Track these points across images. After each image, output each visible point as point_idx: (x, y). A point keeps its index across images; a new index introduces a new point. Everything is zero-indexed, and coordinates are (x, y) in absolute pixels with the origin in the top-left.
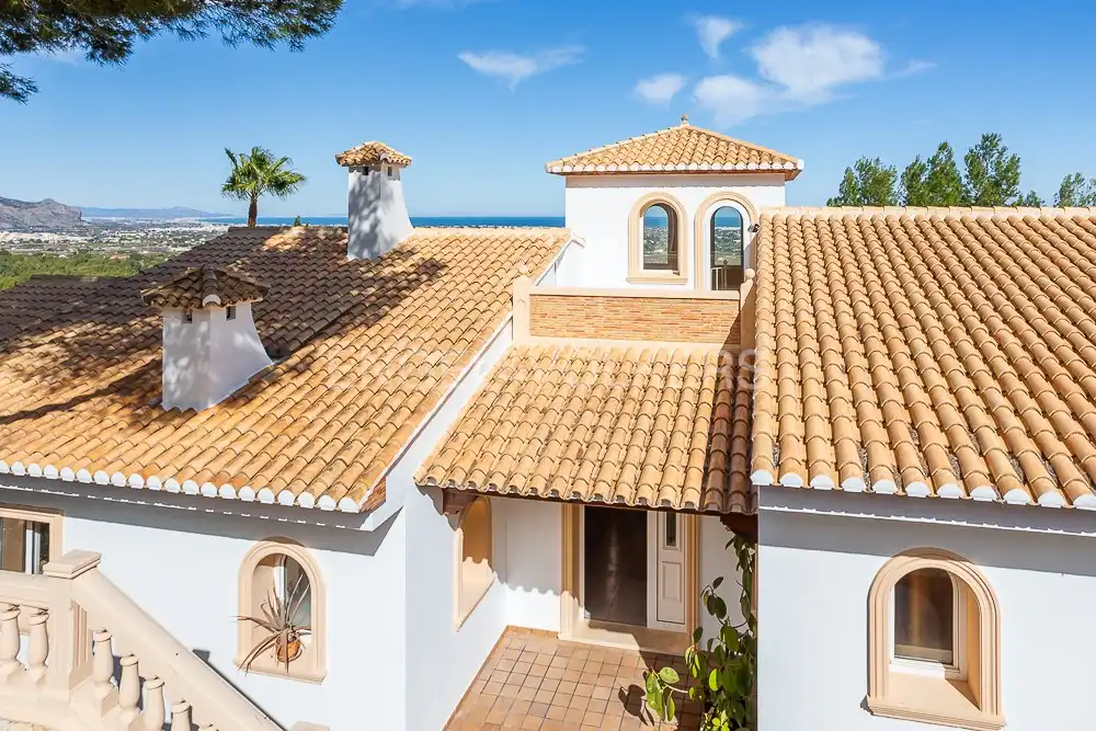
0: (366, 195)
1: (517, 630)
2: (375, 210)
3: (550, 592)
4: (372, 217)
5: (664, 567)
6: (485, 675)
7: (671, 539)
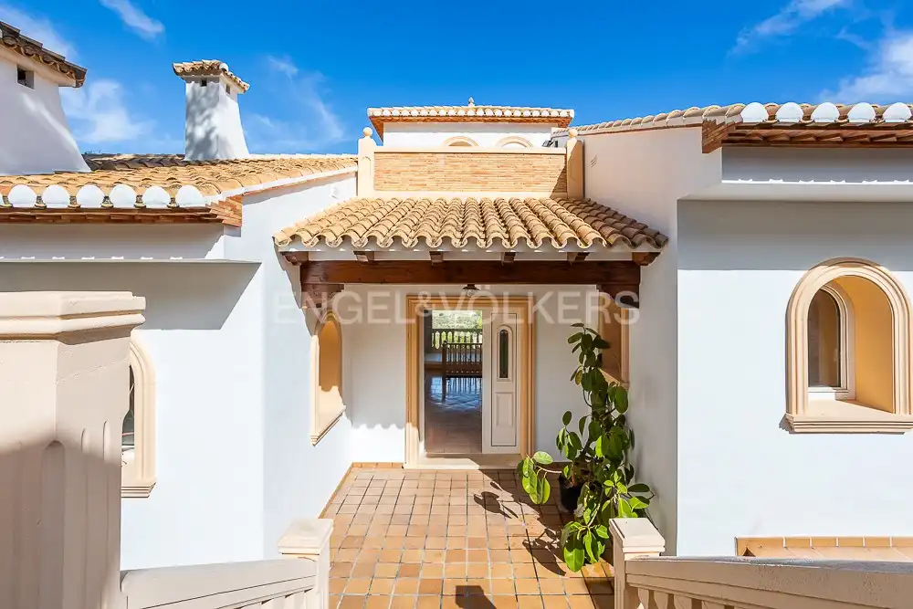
0: (199, 103)
1: (361, 465)
2: (209, 117)
3: (393, 427)
4: (206, 123)
5: (498, 398)
6: (339, 500)
7: (504, 373)
